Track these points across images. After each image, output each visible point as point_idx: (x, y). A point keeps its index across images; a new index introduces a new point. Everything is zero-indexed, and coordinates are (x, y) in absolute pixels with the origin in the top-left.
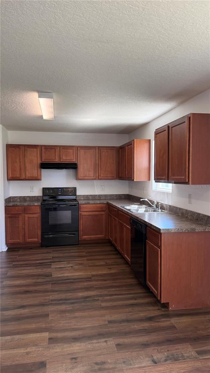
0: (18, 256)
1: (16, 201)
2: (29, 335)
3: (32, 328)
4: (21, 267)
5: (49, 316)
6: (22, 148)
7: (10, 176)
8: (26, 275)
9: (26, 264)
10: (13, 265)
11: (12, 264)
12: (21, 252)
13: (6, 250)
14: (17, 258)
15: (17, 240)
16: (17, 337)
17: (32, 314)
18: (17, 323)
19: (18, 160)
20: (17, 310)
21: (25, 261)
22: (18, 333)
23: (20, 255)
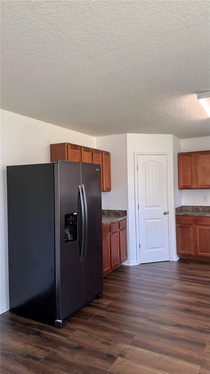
0: (188, 268)
1: (188, 211)
2: (179, 360)
3: (183, 353)
4: (189, 281)
5: (205, 347)
6: (193, 155)
7: (182, 185)
8: (191, 291)
9: (194, 280)
10: (180, 278)
11: (179, 276)
12: (191, 265)
13: (177, 260)
14: (186, 270)
15: (189, 251)
16: (166, 357)
17: (188, 338)
18: (169, 342)
19: (189, 168)
20: (173, 327)
21: (193, 276)
22: (167, 354)
23: (189, 269)
